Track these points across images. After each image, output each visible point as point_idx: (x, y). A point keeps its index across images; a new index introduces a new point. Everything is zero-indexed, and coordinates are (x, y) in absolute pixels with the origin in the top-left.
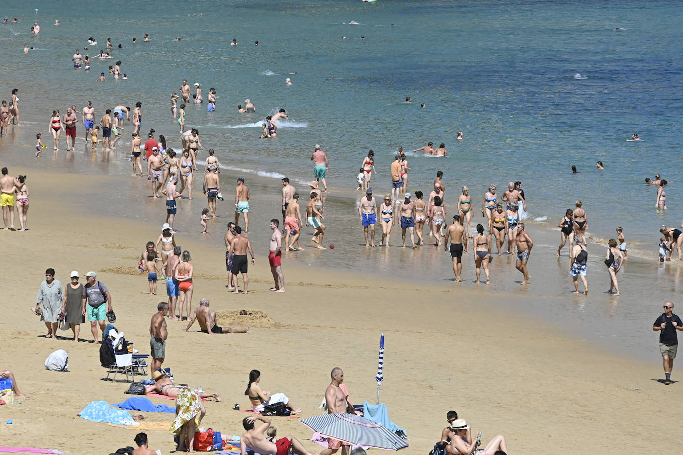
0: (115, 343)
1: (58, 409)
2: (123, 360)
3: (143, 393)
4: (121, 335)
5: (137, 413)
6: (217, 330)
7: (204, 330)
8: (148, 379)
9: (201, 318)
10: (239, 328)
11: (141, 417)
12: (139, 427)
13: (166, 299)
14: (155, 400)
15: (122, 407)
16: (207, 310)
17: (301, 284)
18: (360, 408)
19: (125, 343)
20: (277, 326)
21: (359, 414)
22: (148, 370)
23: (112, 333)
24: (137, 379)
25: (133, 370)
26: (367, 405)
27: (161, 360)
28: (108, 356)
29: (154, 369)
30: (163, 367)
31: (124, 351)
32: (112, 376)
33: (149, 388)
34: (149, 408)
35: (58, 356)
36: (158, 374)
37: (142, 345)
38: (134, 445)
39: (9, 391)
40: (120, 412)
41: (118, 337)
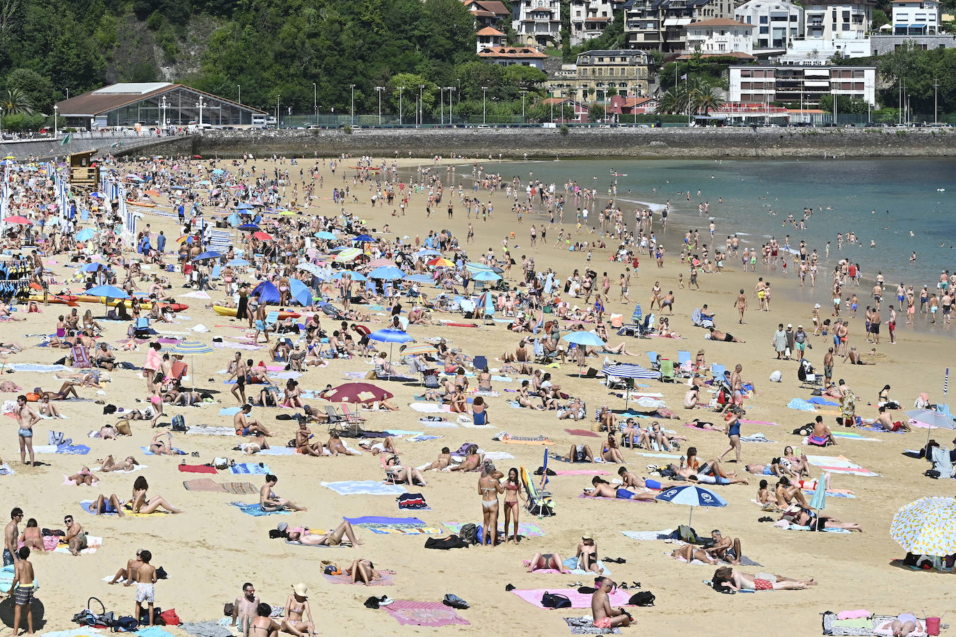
0: (806, 369)
1: (776, 402)
2: (810, 377)
3: (820, 395)
4: (810, 364)
5: (817, 405)
6: (859, 363)
7: (853, 363)
8: (823, 387)
9: (852, 356)
10: (871, 362)
11: (819, 408)
12: (818, 412)
13: (833, 346)
14: (826, 398)
15: (809, 402)
16: (855, 352)
17: (905, 340)
18: (935, 406)
19: (811, 369)
20: (892, 362)
21: (934, 409)
22: (823, 383)
23: (805, 363)
24: (817, 387)
25: (816, 383)
26: (939, 405)
27: (830, 378)
28: (802, 375)
29: (826, 383)
30: (831, 381)
31: (811, 373)
32: (804, 385)
33: (823, 392)
34: (823, 403)
35: (776, 374)
36: (828, 385)
37: (820, 370)
38: (816, 422)
39: (751, 391)
40: (808, 405)
41: (808, 365)
